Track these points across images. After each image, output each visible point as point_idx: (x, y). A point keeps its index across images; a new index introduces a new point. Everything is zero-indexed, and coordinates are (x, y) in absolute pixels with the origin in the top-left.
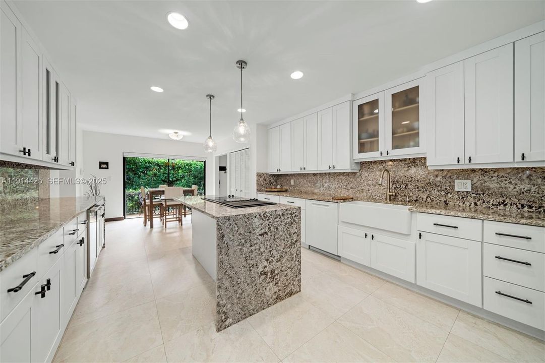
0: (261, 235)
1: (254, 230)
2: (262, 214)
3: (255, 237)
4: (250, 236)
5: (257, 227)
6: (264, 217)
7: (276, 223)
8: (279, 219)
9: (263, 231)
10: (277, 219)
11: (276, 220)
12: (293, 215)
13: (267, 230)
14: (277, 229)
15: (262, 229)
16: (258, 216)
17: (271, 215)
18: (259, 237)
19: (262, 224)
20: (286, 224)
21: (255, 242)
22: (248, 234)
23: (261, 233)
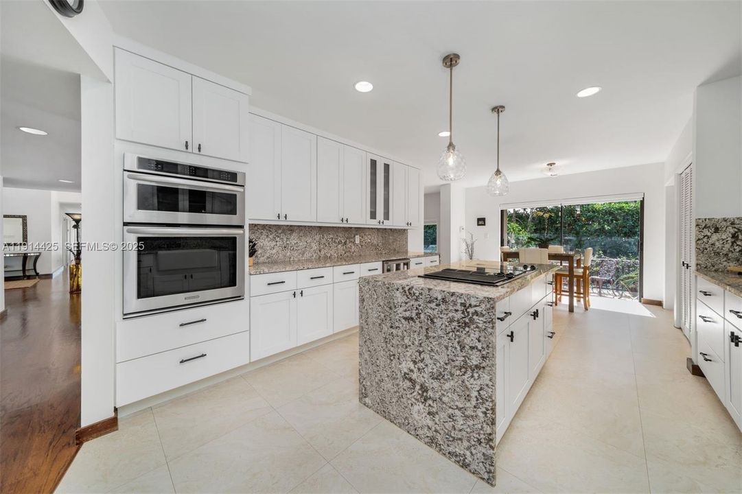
0: (406, 319)
1: (395, 307)
2: (407, 288)
3: (397, 317)
4: (391, 314)
5: (400, 304)
6: (410, 293)
7: (430, 311)
8: (437, 305)
9: (408, 314)
10: (433, 305)
11: (429, 305)
12: (471, 310)
13: (414, 315)
14: (433, 322)
15: (406, 311)
16: (401, 290)
17: (421, 294)
18: (403, 321)
19: (406, 303)
20: (452, 321)
21: (397, 324)
22: (388, 309)
23: (405, 316)
